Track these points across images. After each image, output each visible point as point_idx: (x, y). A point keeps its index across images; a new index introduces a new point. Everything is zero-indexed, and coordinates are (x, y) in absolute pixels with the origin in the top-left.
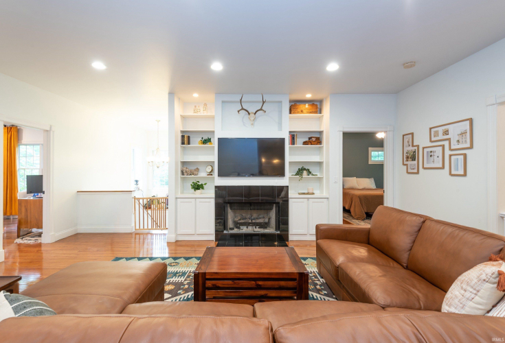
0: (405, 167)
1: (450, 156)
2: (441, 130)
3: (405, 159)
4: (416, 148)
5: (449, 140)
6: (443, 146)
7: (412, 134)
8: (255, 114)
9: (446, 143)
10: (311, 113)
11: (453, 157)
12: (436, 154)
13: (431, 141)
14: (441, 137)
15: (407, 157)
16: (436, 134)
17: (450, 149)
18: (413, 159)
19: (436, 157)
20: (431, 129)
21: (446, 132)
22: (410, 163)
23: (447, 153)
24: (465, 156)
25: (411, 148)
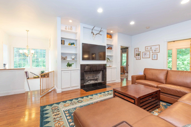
0: (136, 58)
1: (152, 54)
2: (149, 48)
3: (135, 55)
4: (140, 52)
5: (152, 50)
6: (150, 52)
7: (138, 48)
8: (96, 35)
9: (151, 51)
10: (110, 38)
11: (153, 55)
12: (147, 54)
13: (146, 50)
14: (149, 49)
15: (136, 55)
16: (148, 48)
17: (152, 53)
18: (139, 55)
19: (147, 55)
20: (145, 47)
21: (151, 48)
22: (137, 57)
23: (151, 54)
24: (157, 54)
25: (138, 52)
